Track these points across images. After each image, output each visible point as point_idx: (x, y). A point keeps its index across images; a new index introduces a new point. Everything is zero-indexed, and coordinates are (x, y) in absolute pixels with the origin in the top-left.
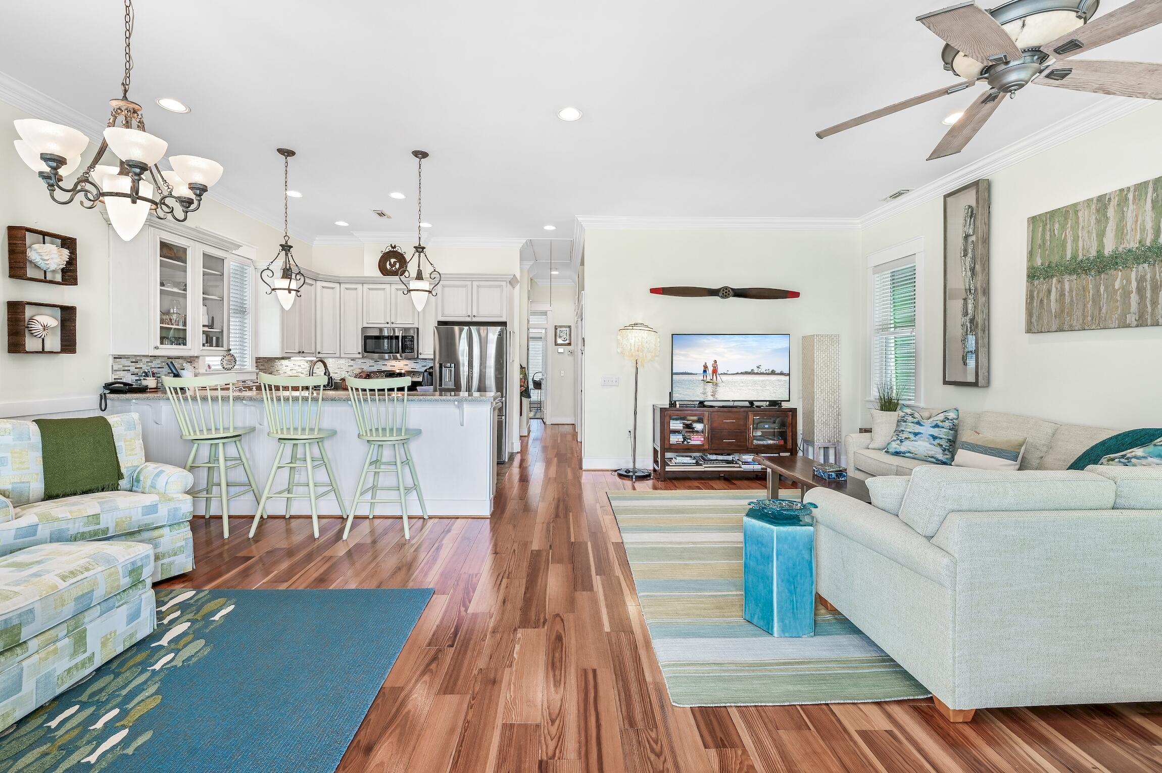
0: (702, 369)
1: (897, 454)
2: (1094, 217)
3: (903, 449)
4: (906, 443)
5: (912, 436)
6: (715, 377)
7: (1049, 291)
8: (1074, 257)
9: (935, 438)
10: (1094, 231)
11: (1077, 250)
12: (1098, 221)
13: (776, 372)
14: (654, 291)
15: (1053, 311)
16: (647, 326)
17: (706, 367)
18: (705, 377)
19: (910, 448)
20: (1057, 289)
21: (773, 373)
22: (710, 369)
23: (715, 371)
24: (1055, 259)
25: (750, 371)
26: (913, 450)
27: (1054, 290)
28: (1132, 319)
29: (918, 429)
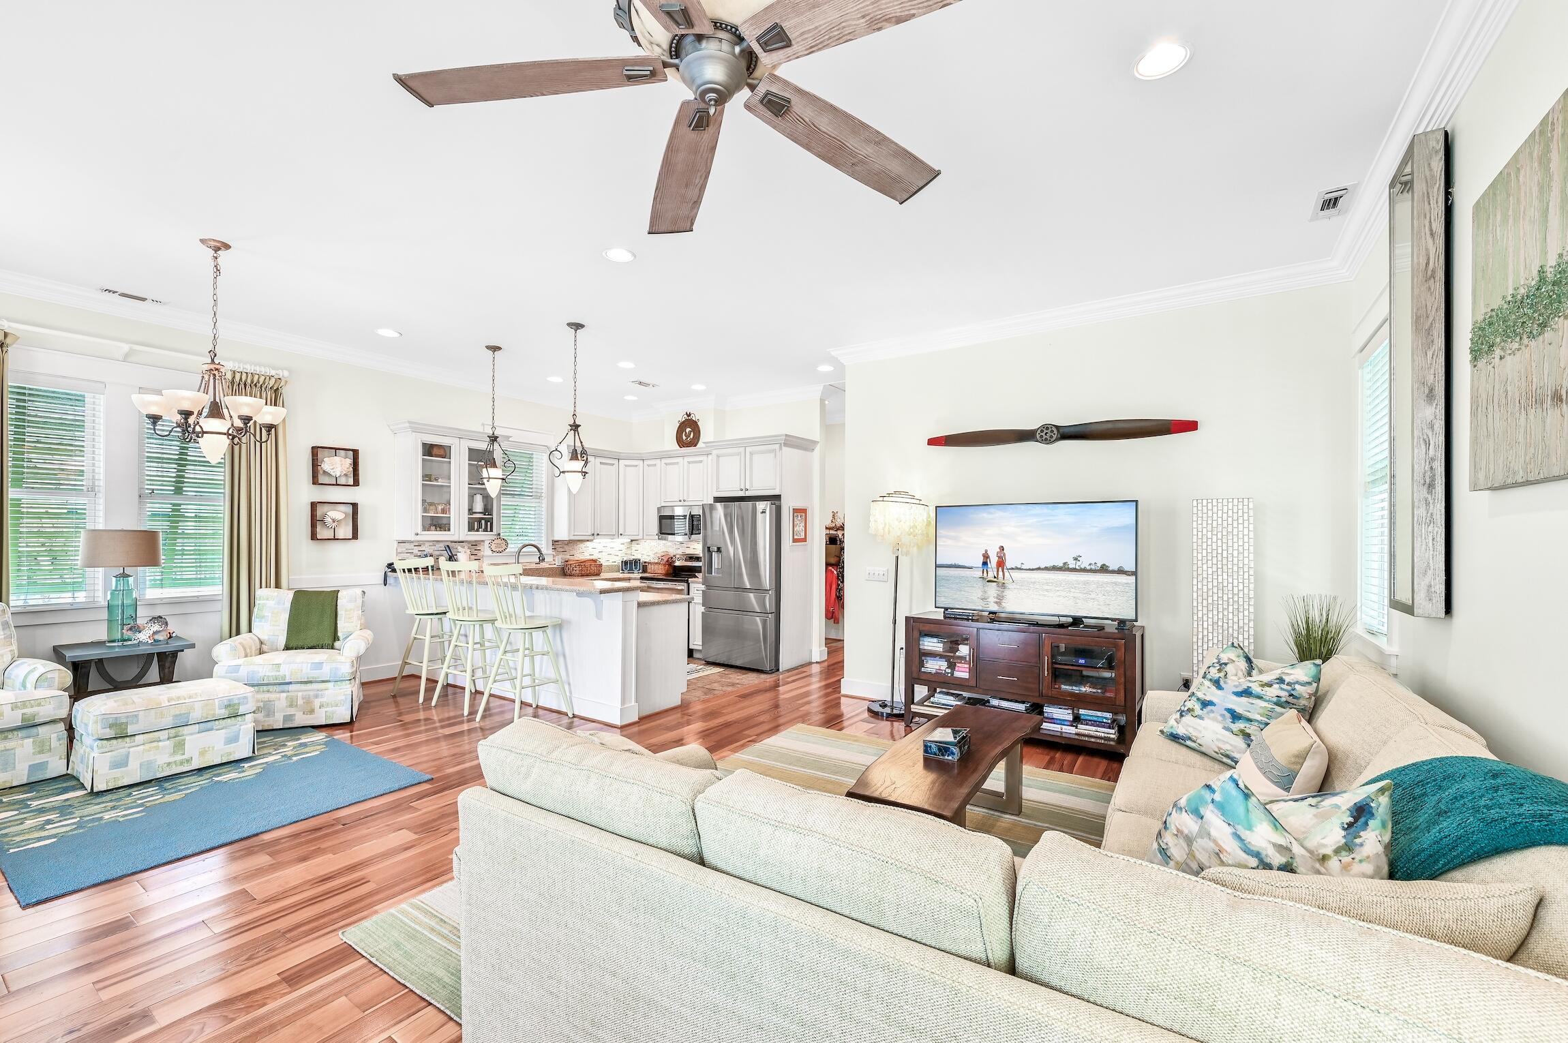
0: (981, 560)
6: (1001, 573)
13: (1110, 569)
14: (933, 442)
16: (913, 497)
17: (986, 557)
18: (985, 572)
21: (1104, 569)
22: (994, 560)
23: (1001, 564)
25: (1062, 565)
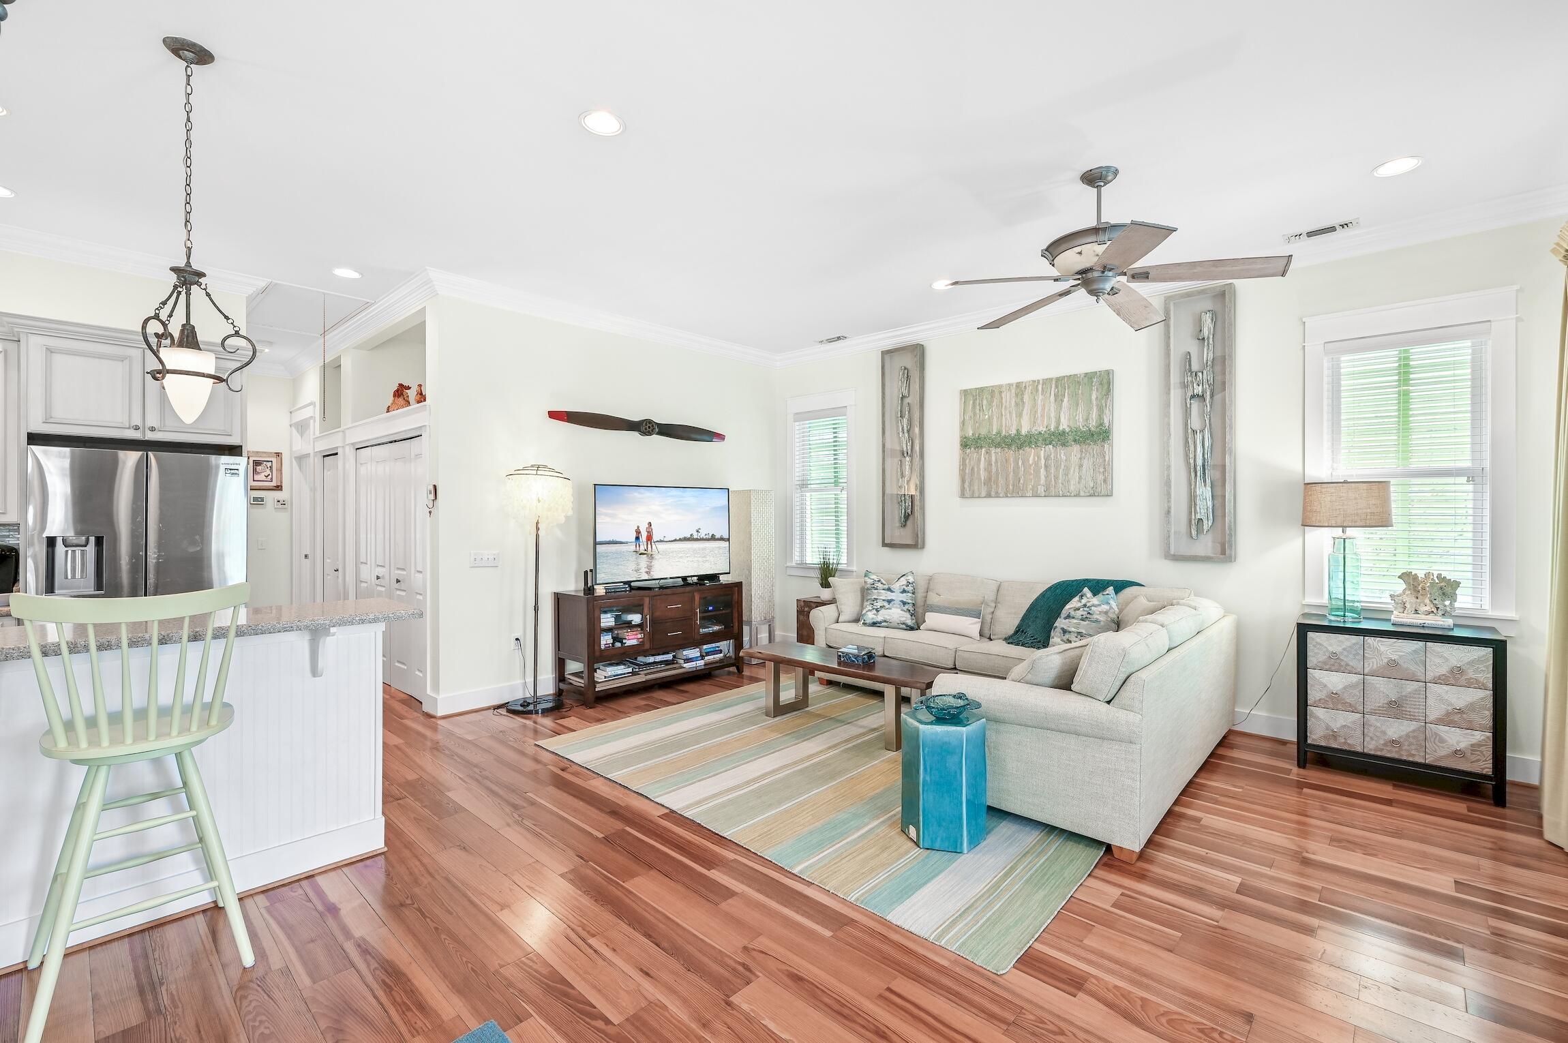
0: (634, 535)
1: (874, 624)
2: (1014, 400)
3: (879, 618)
4: (882, 611)
5: (886, 604)
6: (649, 546)
7: (979, 460)
8: (999, 433)
9: (904, 603)
10: (1014, 412)
11: (1001, 426)
12: (1017, 404)
13: (716, 537)
14: (553, 415)
15: (983, 478)
16: (553, 470)
17: (638, 532)
18: (638, 546)
19: (886, 617)
20: (985, 459)
21: (713, 538)
22: (644, 535)
23: (649, 538)
24: (983, 432)
25: (689, 536)
26: (888, 617)
27: (983, 459)
28: (1041, 490)
29: (890, 596)
